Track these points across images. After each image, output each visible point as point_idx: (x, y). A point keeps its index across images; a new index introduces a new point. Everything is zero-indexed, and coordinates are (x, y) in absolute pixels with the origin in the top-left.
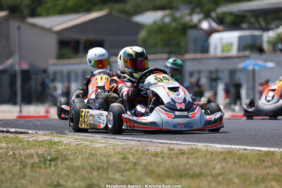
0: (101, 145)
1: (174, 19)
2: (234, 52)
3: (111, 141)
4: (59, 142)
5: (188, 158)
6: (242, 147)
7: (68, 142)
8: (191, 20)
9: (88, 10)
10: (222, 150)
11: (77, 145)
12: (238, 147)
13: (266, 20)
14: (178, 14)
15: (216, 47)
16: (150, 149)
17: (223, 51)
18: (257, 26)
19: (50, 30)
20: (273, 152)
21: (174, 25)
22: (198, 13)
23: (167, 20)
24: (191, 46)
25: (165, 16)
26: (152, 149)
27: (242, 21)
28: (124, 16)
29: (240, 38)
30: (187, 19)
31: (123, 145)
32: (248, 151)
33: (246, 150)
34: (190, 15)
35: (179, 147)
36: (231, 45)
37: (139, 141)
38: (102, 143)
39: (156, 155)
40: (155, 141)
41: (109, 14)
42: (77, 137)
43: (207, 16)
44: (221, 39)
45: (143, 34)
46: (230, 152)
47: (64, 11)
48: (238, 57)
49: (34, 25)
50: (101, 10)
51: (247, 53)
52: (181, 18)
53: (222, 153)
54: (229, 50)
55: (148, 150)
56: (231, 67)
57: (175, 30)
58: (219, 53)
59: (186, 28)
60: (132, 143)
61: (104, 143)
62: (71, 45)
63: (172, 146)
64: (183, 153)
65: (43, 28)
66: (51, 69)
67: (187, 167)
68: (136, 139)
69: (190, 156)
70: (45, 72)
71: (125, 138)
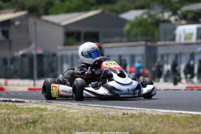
0: (75, 111)
1: (150, 16)
2: (194, 39)
3: (84, 108)
4: (45, 109)
6: (179, 112)
7: (51, 108)
8: (163, 17)
9: (87, 10)
10: (164, 114)
11: (58, 110)
12: (176, 112)
14: (153, 12)
15: (180, 37)
16: (110, 113)
17: (186, 39)
19: (58, 25)
21: (150, 20)
22: (168, 11)
23: (145, 16)
26: (112, 113)
27: (200, 17)
28: (114, 14)
29: (198, 29)
30: (160, 15)
32: (182, 115)
33: (181, 113)
34: (162, 12)
35: (132, 112)
36: (192, 34)
37: (104, 107)
38: (76, 109)
39: (113, 118)
40: (116, 107)
41: (103, 13)
42: (59, 105)
43: (174, 13)
44: (184, 30)
45: (127, 27)
46: (167, 116)
47: (69, 11)
48: (197, 44)
49: (46, 21)
50: (97, 9)
52: (155, 15)
53: (161, 116)
54: (190, 38)
55: (109, 114)
57: (151, 23)
58: (183, 41)
59: (158, 23)
60: (98, 109)
61: (77, 109)
62: (74, 36)
64: (132, 116)
65: (53, 24)
66: (59, 53)
67: (132, 127)
68: (102, 106)
69: (137, 119)
70: (54, 55)
71: (95, 105)
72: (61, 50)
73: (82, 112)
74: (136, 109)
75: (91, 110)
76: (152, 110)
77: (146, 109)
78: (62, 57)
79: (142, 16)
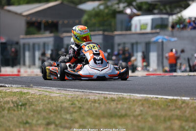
0: (56, 95)
1: (107, 7)
2: (149, 30)
3: (64, 92)
4: (27, 93)
5: (117, 104)
6: (155, 96)
7: (34, 92)
8: (119, 8)
9: (47, 1)
11: (40, 94)
12: (152, 96)
13: (170, 8)
14: (109, 4)
15: (136, 26)
16: (90, 97)
17: (141, 29)
18: (164, 11)
20: (176, 100)
21: (106, 11)
22: (124, 3)
23: (102, 7)
24: (119, 26)
25: (100, 5)
26: (92, 97)
27: (154, 8)
28: (72, 5)
29: (153, 20)
30: (116, 6)
31: (72, 95)
32: (158, 99)
33: (157, 98)
34: (118, 4)
35: (111, 96)
36: (146, 25)
37: (83, 92)
39: (95, 101)
40: (94, 92)
43: (129, 4)
44: (140, 21)
45: (85, 17)
46: (146, 100)
48: (152, 33)
50: (56, 1)
51: (158, 30)
52: (112, 6)
53: (141, 100)
54: (145, 29)
55: (89, 98)
56: (147, 40)
57: (107, 14)
58: (138, 30)
59: (115, 13)
60: (78, 93)
62: (34, 25)
63: (105, 96)
64: (113, 100)
66: (22, 42)
67: (117, 110)
68: (80, 90)
69: (118, 103)
70: (17, 43)
71: (73, 90)
72: (23, 39)
73: (63, 96)
74: (114, 93)
75: (71, 94)
76: (129, 94)
77: (122, 94)
78: (24, 45)
79: (98, 7)
